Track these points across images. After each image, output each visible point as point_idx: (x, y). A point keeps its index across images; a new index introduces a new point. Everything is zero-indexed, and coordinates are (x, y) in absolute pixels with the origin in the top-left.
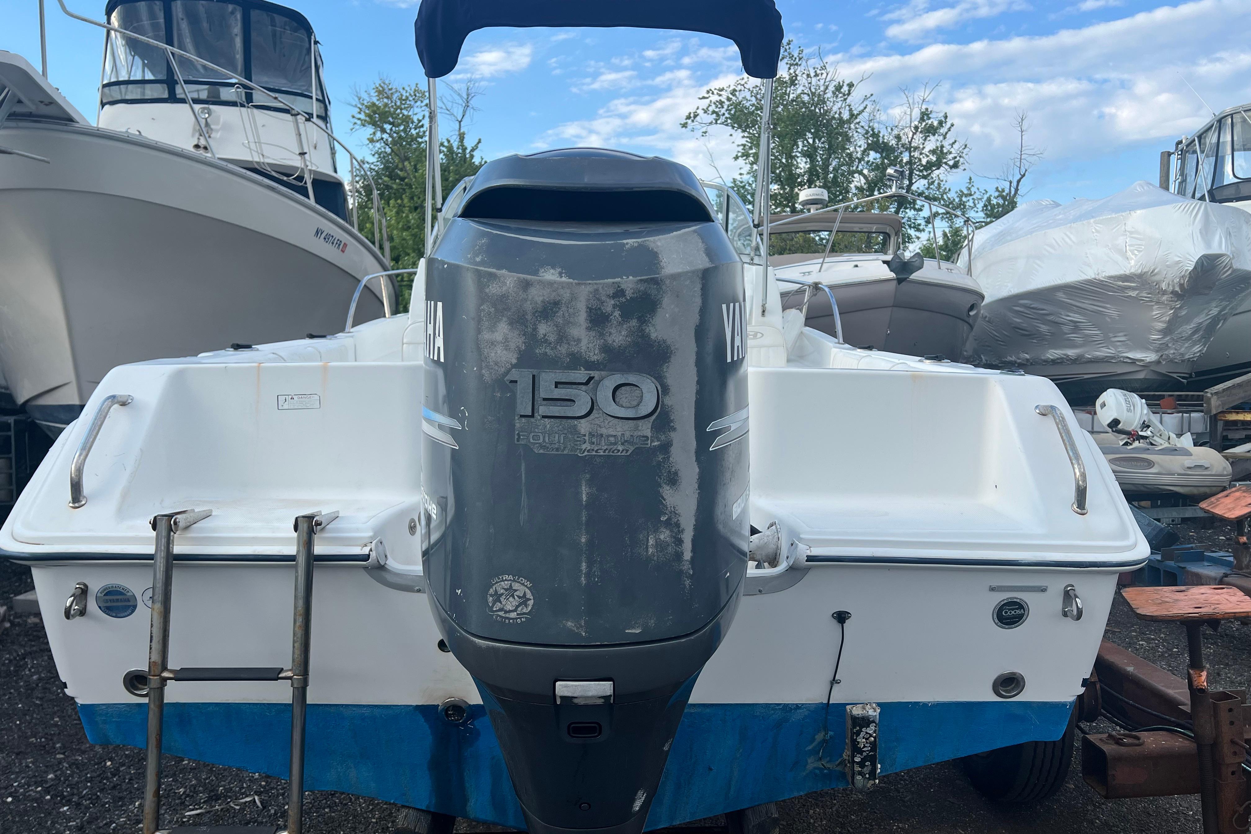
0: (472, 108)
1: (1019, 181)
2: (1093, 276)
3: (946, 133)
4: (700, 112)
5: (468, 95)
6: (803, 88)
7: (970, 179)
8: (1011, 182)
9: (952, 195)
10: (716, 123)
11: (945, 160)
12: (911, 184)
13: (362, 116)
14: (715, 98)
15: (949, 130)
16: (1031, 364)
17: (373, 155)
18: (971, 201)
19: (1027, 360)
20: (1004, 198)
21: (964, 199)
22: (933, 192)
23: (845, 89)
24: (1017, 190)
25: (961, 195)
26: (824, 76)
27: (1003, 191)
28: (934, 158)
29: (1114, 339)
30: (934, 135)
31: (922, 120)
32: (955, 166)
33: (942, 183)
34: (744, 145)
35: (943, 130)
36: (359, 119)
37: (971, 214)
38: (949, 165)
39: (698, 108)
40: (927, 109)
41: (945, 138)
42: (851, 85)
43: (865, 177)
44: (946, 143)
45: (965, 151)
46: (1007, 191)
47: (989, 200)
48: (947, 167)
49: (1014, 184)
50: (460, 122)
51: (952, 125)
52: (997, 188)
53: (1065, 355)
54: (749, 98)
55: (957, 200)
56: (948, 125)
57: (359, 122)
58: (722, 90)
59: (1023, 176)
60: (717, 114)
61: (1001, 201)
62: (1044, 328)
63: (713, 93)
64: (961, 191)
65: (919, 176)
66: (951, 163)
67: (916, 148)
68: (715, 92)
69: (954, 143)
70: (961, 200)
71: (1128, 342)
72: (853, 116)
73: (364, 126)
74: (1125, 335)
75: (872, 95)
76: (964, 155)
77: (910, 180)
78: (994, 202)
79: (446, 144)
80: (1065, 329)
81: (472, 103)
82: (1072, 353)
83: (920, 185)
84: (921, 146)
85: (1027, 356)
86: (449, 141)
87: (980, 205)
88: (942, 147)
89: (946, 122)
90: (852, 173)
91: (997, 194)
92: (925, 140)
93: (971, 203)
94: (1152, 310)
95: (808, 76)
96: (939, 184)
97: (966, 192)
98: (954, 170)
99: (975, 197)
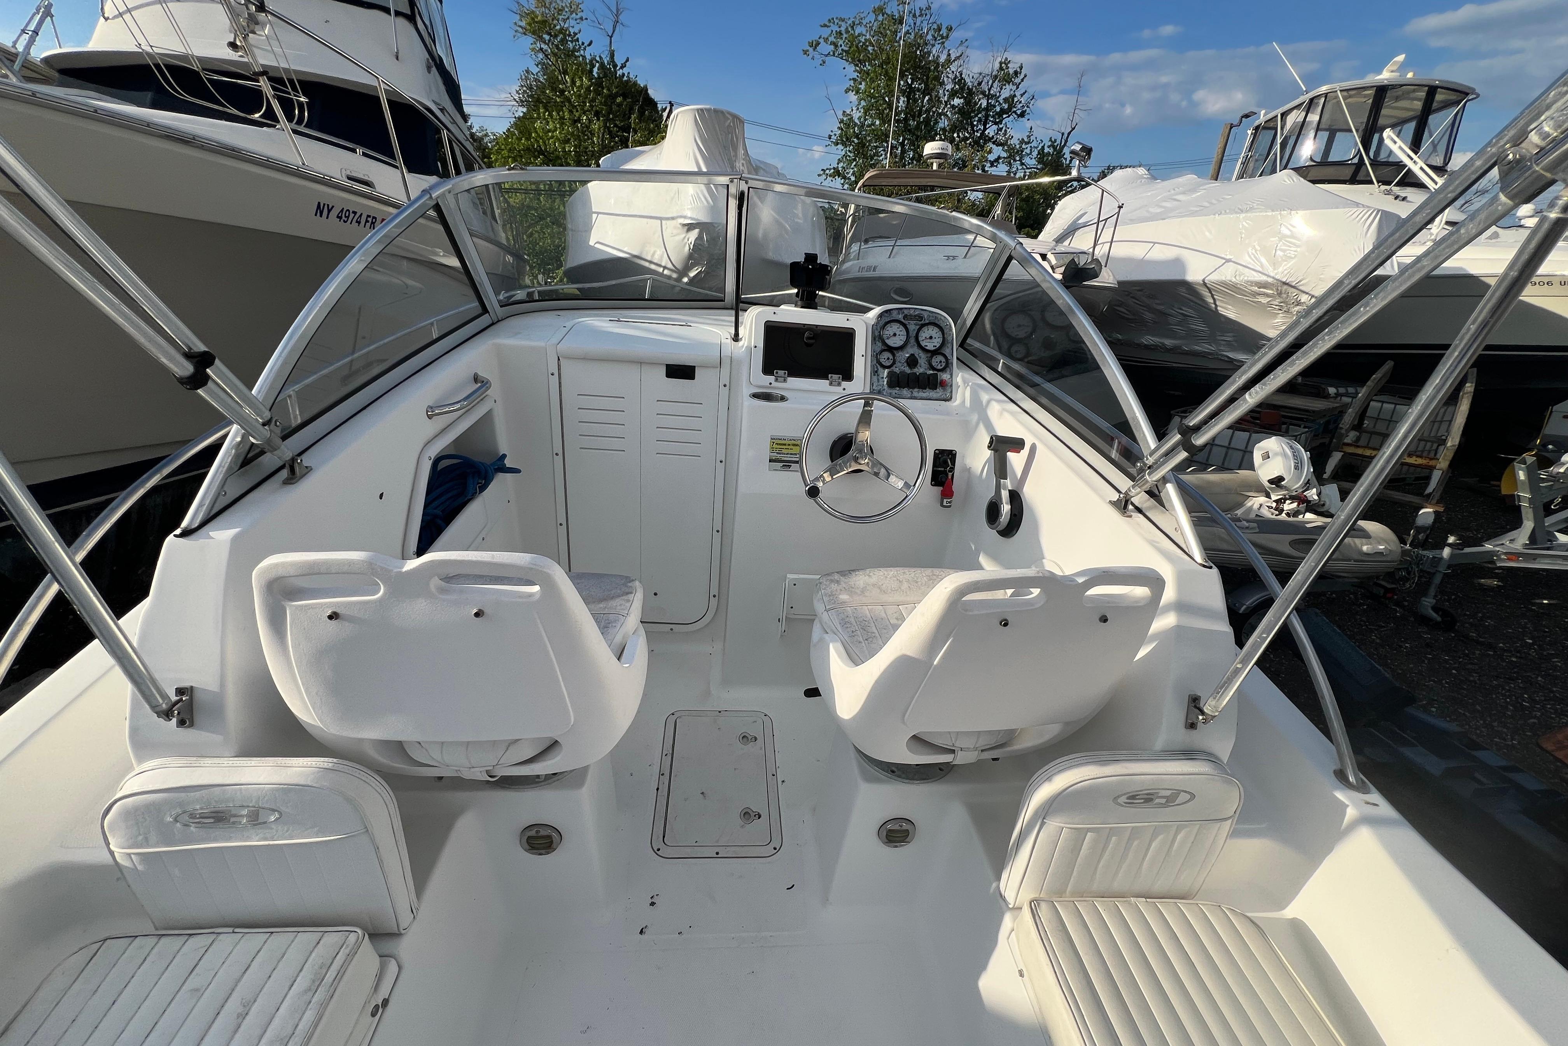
0: (622, 24)
1: (1069, 134)
2: (1229, 278)
3: (1020, 84)
4: (821, 40)
5: (618, 10)
6: (909, 28)
7: (1031, 129)
8: (1063, 134)
9: (1014, 142)
10: (834, 55)
11: (1015, 109)
12: (985, 129)
13: (523, 24)
14: (835, 28)
15: (1022, 80)
16: (1122, 344)
17: (537, 66)
18: (1029, 148)
19: (1119, 340)
20: (1055, 148)
21: (1024, 146)
22: (1001, 138)
23: (944, 32)
24: (1066, 141)
25: (1022, 142)
26: (928, 16)
27: (1055, 141)
28: (1006, 106)
29: (1219, 338)
30: (1009, 83)
31: (1001, 68)
32: (1022, 115)
33: (1008, 130)
34: (854, 79)
35: (1017, 80)
36: (520, 26)
37: (1027, 160)
38: (1017, 115)
39: (819, 38)
40: (1006, 59)
41: (1017, 88)
42: (950, 29)
43: (949, 119)
44: (1018, 94)
45: (1032, 102)
46: (1058, 142)
47: (1043, 147)
48: (1016, 116)
49: (1066, 135)
50: (611, 37)
51: (1025, 76)
52: (1051, 138)
53: (1160, 343)
54: (864, 33)
55: (1018, 147)
56: (1022, 76)
57: (520, 30)
58: (843, 20)
59: (1073, 129)
60: (835, 45)
61: (1051, 151)
62: (1148, 316)
63: (834, 23)
64: (1023, 139)
65: (992, 122)
66: (1019, 112)
67: (993, 96)
68: (836, 21)
69: (1024, 93)
70: (1021, 147)
71: (1233, 343)
72: (949, 61)
73: (525, 34)
74: (1234, 336)
75: (967, 40)
76: (1030, 105)
77: (985, 125)
78: (1046, 150)
79: (598, 59)
80: (1172, 320)
81: (622, 18)
82: (1168, 342)
83: (991, 131)
84: (998, 94)
85: (1120, 337)
86: (600, 57)
87: (1035, 153)
88: (1015, 96)
89: (1020, 73)
90: (940, 115)
91: (1050, 143)
92: (1001, 89)
93: (1028, 151)
94: (1276, 318)
95: (914, 16)
96: (1006, 131)
97: (1026, 140)
98: (1021, 119)
99: (1032, 145)
